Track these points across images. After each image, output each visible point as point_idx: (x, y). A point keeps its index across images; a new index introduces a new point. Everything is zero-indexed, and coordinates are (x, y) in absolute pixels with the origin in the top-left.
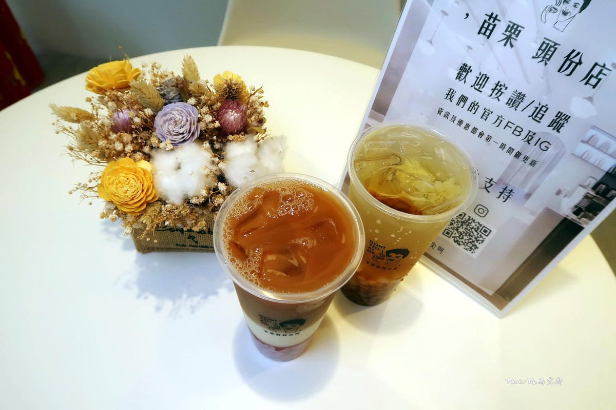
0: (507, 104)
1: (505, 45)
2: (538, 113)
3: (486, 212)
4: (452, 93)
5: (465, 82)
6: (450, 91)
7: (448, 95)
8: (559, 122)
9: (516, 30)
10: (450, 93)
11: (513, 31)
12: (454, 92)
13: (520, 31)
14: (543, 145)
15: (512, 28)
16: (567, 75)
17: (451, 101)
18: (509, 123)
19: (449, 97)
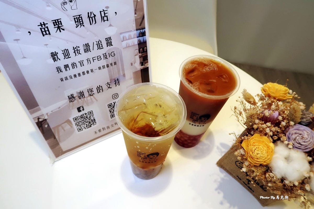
0: (85, 53)
1: (60, 31)
2: (99, 45)
3: (117, 95)
4: (59, 68)
5: (60, 59)
6: (57, 69)
7: (58, 71)
8: (109, 42)
9: (58, 22)
10: (58, 69)
11: (57, 23)
12: (60, 68)
13: (60, 21)
14: (112, 54)
15: (56, 22)
16: (95, 24)
17: (62, 72)
18: (93, 58)
19: (59, 71)
